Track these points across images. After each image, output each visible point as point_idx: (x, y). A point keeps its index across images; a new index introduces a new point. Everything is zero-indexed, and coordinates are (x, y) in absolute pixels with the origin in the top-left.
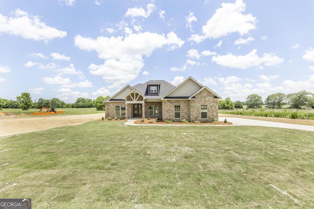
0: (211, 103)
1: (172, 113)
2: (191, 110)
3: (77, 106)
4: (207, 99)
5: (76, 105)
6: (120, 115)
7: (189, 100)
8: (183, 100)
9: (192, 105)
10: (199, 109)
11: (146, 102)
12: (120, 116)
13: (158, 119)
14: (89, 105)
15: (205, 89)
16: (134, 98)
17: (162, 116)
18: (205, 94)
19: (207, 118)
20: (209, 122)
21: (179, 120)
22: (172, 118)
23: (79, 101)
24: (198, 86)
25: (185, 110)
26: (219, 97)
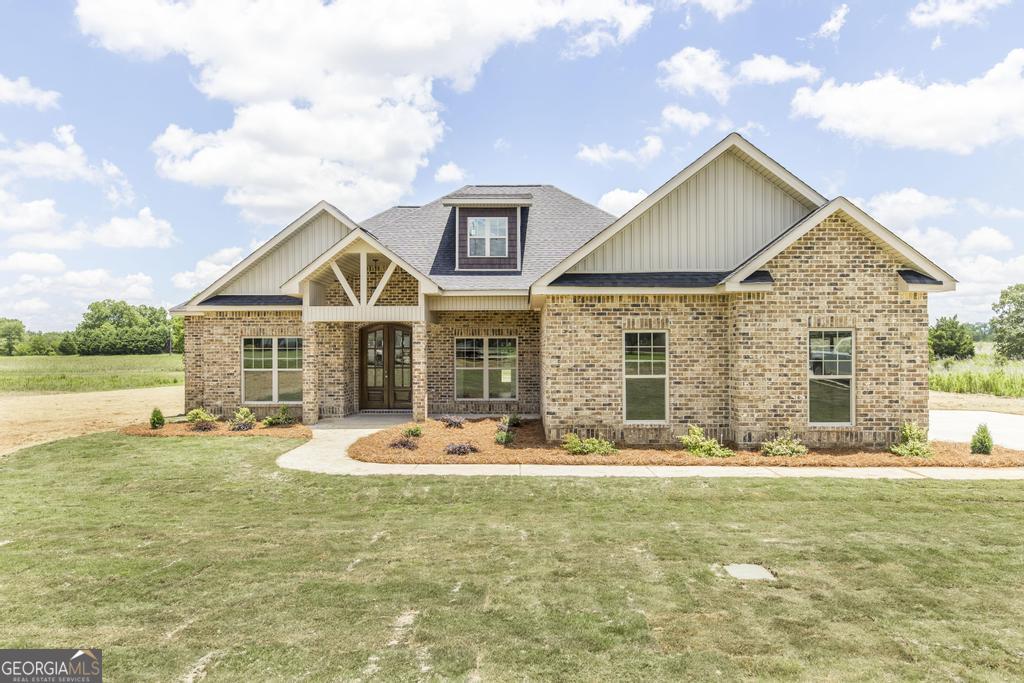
0: (881, 319)
1: (605, 388)
2: (743, 364)
3: (88, 343)
4: (849, 289)
5: (82, 339)
6: (270, 398)
7: (724, 297)
8: (683, 298)
9: (751, 330)
10: (795, 357)
11: (436, 317)
12: (275, 401)
13: (515, 424)
14: (151, 342)
15: (837, 217)
16: (357, 290)
17: (538, 402)
18: (836, 253)
19: (848, 420)
20: (866, 448)
21: (659, 430)
22: (608, 417)
23: (96, 319)
24: (789, 202)
25: (698, 368)
26: (937, 276)
